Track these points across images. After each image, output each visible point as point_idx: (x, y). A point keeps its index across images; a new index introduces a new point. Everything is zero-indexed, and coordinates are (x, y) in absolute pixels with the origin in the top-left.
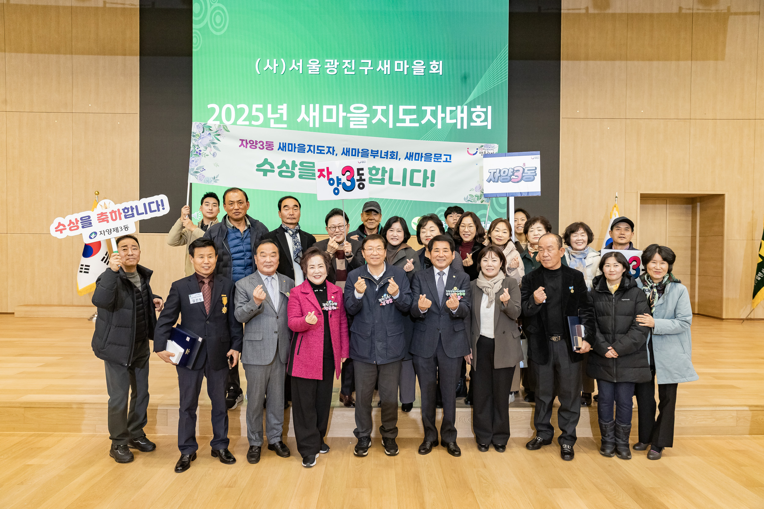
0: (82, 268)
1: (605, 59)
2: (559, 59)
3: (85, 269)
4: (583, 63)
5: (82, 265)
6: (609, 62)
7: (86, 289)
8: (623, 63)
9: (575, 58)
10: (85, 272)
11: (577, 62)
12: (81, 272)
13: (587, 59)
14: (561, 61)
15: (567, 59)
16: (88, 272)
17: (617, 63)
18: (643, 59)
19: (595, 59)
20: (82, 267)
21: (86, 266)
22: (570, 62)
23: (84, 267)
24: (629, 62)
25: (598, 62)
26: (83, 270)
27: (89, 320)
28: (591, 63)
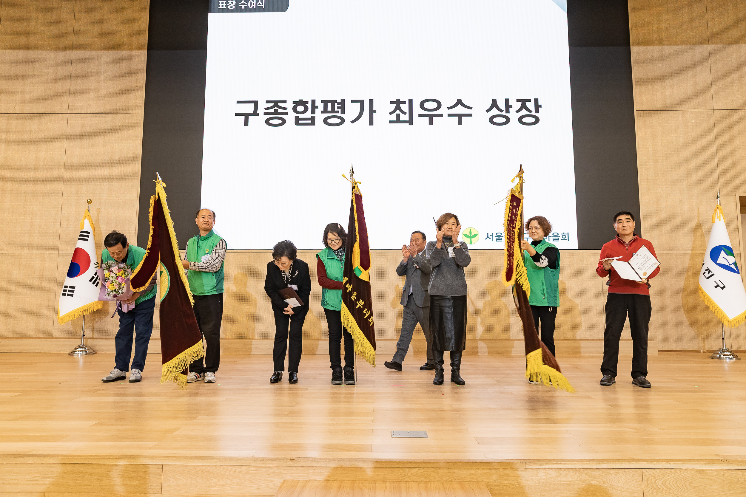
0: (65, 291)
1: (682, 43)
2: (628, 45)
3: (69, 291)
4: (656, 48)
5: (66, 287)
6: (688, 47)
7: (68, 315)
8: (705, 47)
9: (647, 43)
10: (69, 295)
11: (650, 48)
12: (64, 295)
13: (661, 44)
14: (631, 47)
15: (638, 44)
16: (72, 295)
17: (698, 47)
18: (728, 42)
19: (670, 43)
20: (66, 289)
21: (71, 287)
22: (641, 48)
23: (68, 289)
24: (712, 46)
25: (675, 47)
26: (67, 293)
27: (70, 354)
28: (666, 48)
